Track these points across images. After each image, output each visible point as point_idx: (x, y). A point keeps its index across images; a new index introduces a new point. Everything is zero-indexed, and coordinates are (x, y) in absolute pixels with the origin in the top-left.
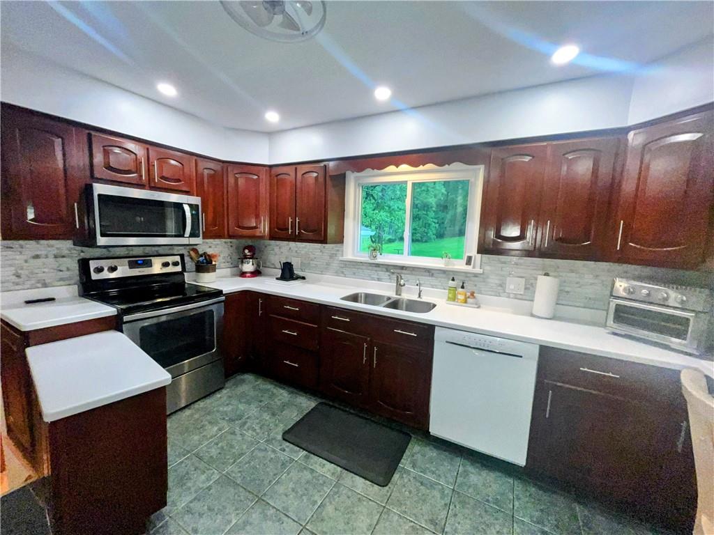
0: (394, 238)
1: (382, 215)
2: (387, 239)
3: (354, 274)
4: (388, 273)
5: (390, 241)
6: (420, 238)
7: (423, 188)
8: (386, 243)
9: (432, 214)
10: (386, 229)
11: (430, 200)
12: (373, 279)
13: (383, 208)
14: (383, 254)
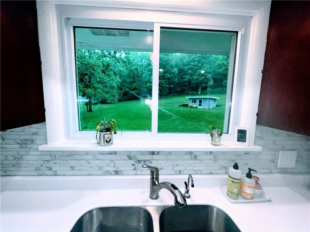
0: (97, 102)
1: (90, 91)
2: (94, 103)
3: (73, 168)
4: (132, 162)
5: (96, 104)
6: (110, 102)
7: (111, 78)
8: (93, 105)
9: (115, 91)
10: (93, 98)
11: (114, 84)
12: (108, 173)
13: (90, 87)
14: (118, 132)
